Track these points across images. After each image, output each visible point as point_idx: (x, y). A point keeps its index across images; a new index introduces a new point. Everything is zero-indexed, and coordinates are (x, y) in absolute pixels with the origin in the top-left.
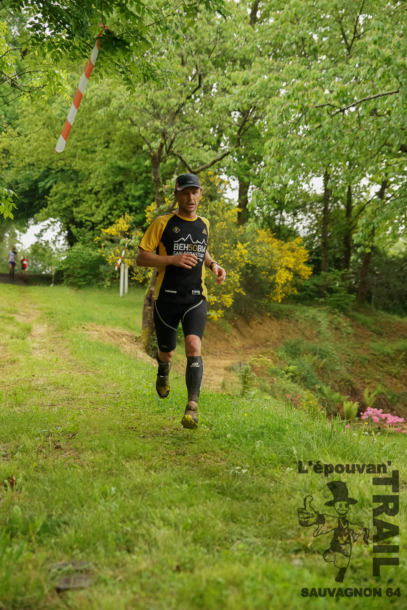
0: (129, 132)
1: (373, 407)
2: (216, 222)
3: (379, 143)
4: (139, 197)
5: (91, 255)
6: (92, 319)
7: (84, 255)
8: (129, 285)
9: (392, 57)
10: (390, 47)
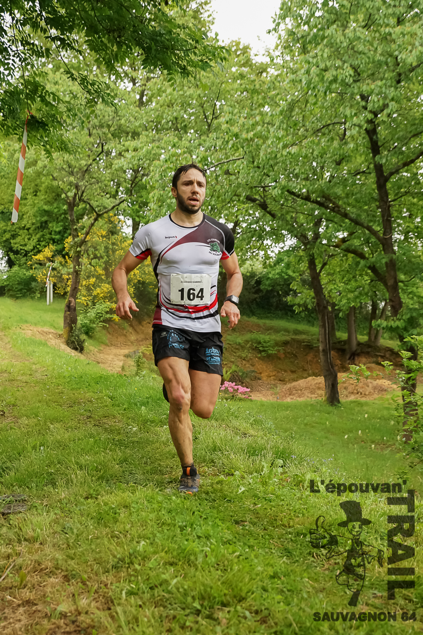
0: (51, 184)
1: (229, 381)
2: (116, 250)
3: (231, 194)
4: (59, 232)
5: (25, 274)
6: (26, 322)
7: (20, 275)
8: (54, 297)
9: (240, 134)
10: (237, 126)
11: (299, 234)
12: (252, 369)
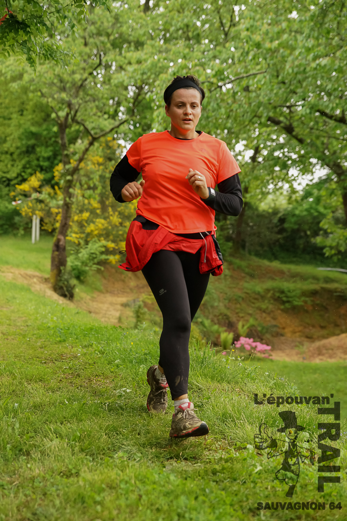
0: (40, 102)
1: (246, 337)
3: (251, 114)
4: (48, 159)
5: (7, 208)
6: (7, 263)
7: (1, 208)
8: (41, 235)
9: (262, 43)
10: (260, 34)
11: (332, 163)
12: (274, 323)
